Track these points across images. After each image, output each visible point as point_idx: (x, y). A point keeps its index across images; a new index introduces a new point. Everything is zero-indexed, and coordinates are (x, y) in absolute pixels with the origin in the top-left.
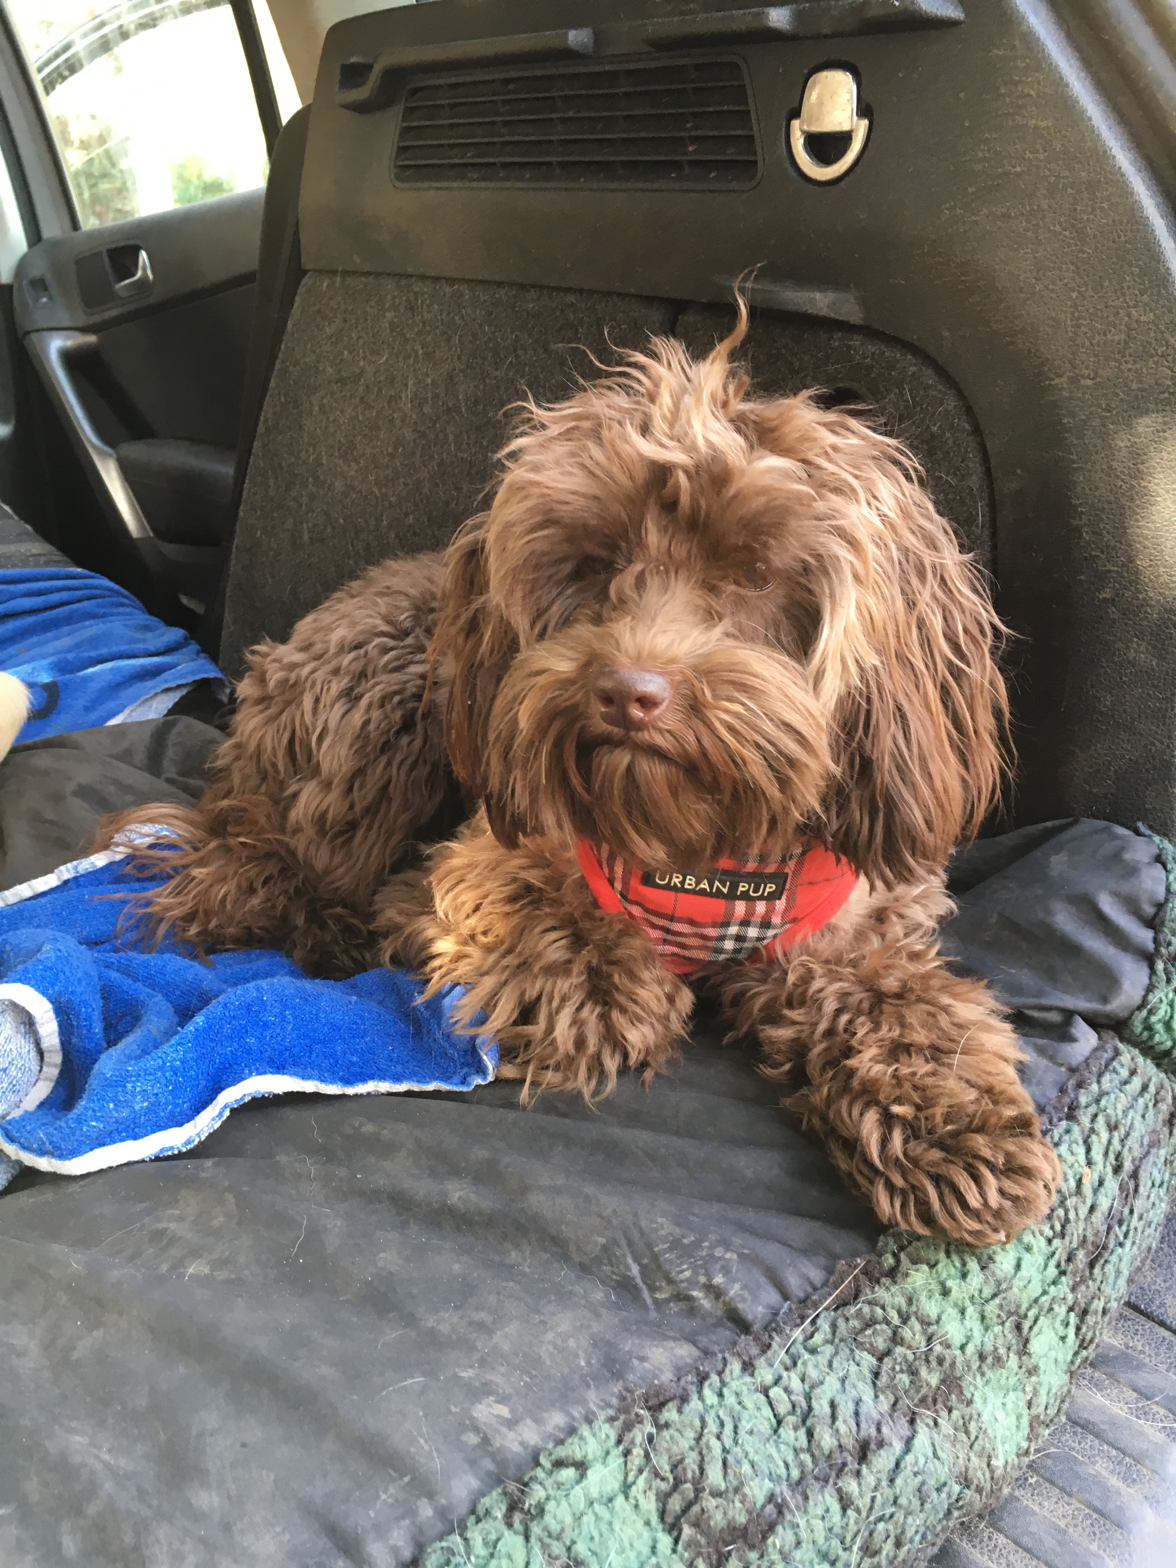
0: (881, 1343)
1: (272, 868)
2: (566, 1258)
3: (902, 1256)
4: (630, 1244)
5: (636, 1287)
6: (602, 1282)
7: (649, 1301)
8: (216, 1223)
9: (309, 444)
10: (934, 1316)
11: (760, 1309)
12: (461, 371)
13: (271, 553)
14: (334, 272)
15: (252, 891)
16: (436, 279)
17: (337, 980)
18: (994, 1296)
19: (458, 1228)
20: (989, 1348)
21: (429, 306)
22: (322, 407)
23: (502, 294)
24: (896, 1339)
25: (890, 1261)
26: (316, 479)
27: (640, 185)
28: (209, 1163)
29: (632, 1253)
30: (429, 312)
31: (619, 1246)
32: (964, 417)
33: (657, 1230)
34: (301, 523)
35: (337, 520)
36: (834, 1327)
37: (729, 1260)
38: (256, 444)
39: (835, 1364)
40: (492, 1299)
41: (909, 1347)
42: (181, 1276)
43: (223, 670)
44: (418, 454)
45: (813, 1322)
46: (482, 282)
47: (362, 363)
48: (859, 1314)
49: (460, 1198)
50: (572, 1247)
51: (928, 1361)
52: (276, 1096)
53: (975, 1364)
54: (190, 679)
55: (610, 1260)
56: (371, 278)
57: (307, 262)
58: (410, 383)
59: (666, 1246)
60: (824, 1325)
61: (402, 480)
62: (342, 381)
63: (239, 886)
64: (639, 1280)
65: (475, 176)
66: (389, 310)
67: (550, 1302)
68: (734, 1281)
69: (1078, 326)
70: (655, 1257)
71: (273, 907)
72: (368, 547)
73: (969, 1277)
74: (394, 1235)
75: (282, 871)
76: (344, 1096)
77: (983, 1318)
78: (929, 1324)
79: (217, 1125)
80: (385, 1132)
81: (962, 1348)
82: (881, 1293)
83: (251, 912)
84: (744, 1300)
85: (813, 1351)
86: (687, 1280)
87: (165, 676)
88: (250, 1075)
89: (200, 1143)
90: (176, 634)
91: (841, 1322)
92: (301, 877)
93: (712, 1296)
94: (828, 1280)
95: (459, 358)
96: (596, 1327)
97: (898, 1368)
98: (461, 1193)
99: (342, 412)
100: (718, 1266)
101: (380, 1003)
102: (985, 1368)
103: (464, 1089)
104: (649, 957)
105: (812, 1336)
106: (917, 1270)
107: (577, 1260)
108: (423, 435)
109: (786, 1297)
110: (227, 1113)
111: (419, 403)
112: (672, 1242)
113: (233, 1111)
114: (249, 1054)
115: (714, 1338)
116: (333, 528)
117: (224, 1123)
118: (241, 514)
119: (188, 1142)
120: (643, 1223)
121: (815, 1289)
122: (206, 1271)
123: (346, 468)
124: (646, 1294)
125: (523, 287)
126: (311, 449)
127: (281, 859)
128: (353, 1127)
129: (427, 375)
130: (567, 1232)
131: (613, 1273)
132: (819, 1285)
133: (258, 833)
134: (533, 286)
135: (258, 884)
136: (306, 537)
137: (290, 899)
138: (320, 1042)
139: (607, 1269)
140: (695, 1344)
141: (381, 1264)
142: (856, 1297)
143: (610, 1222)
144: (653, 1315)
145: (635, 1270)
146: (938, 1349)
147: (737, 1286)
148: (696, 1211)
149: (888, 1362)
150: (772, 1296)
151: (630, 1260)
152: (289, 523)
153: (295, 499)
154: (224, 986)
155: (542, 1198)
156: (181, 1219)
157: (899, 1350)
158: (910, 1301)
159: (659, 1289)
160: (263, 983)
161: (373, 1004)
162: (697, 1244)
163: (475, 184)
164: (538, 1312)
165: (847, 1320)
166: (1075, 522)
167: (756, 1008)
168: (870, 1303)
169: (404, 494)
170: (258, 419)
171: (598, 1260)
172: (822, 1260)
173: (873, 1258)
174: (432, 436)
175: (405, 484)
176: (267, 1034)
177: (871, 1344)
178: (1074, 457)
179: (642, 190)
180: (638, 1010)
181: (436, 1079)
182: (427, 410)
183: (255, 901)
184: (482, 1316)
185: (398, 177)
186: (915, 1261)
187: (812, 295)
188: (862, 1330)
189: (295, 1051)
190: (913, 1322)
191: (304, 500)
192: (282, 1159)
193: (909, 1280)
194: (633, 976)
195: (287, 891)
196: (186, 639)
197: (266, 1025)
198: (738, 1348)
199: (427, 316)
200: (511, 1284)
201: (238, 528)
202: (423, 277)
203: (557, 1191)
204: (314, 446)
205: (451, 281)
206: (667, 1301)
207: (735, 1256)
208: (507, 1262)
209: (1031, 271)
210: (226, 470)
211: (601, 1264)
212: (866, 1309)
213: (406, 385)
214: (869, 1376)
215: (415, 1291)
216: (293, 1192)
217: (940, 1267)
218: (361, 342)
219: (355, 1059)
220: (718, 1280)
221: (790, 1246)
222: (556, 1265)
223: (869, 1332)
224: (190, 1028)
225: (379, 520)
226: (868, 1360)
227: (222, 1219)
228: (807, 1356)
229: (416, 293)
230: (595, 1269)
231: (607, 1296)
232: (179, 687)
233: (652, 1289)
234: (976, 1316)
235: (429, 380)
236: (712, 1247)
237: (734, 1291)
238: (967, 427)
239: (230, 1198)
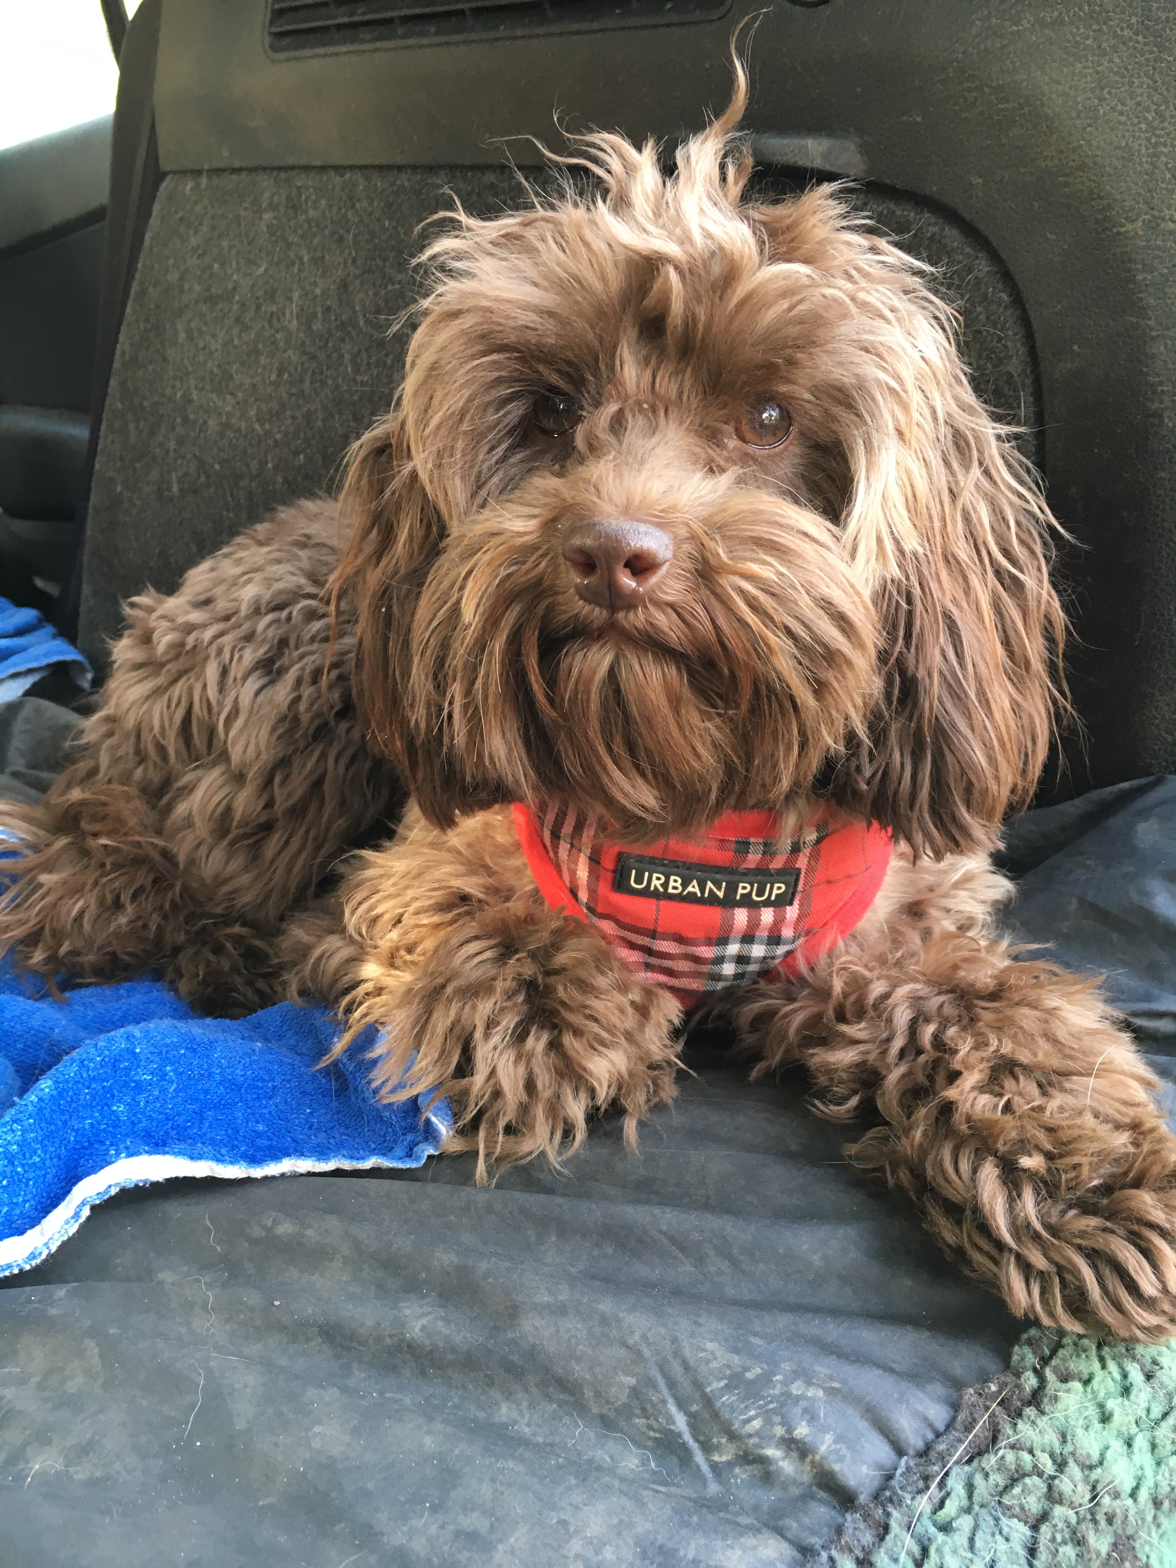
0: (1034, 1505)
1: (142, 878)
2: (581, 1408)
3: (1048, 1373)
4: (672, 1384)
5: (684, 1446)
6: (635, 1442)
7: (705, 1468)
8: (71, 1387)
9: (175, 378)
10: (1095, 1457)
11: (864, 1469)
12: (356, 277)
13: (134, 511)
14: (198, 172)
15: (118, 906)
16: (323, 169)
17: (233, 1017)
18: (1165, 1415)
19: (423, 1373)
20: (1164, 1489)
21: (315, 202)
22: (189, 331)
23: (405, 180)
24: (1053, 1496)
25: (1030, 1381)
26: (185, 419)
27: (575, 27)
28: (60, 1292)
29: (676, 1397)
30: (316, 208)
31: (655, 1387)
32: (1000, 286)
33: (708, 1362)
34: (169, 472)
35: (212, 465)
36: (970, 1488)
37: (814, 1399)
38: (113, 382)
39: (979, 1544)
40: (486, 1491)
41: (1071, 1506)
42: (19, 1478)
43: (82, 651)
44: (308, 378)
45: (942, 1485)
46: (381, 168)
47: (235, 277)
48: (1001, 1466)
49: (423, 1328)
50: (589, 1393)
51: (1095, 1521)
52: (155, 1185)
53: (1149, 1513)
54: (45, 662)
55: (644, 1410)
56: (244, 175)
57: (165, 164)
58: (296, 296)
59: (722, 1384)
60: (956, 1484)
61: (289, 413)
62: (212, 300)
63: (101, 902)
64: (687, 1437)
65: (368, 37)
66: (266, 210)
67: (569, 1488)
68: (824, 1430)
69: (1156, 155)
70: (708, 1402)
71: (145, 926)
72: (250, 495)
73: (1134, 1392)
74: (332, 1394)
75: (155, 881)
76: (248, 1181)
77: (1154, 1446)
78: (1091, 1468)
79: (73, 1229)
80: (310, 1232)
81: (1133, 1494)
82: (1026, 1431)
83: (117, 934)
84: (841, 1459)
85: (946, 1528)
86: (758, 1433)
87: (14, 659)
88: (118, 1155)
89: (51, 1256)
90: (27, 615)
91: (978, 1480)
92: (178, 888)
93: (795, 1454)
94: (954, 1419)
95: (354, 260)
96: (643, 1526)
97: (1059, 1538)
98: (424, 1321)
99: (214, 336)
100: (798, 1410)
101: (293, 1049)
102: (1163, 1519)
103: (414, 1165)
104: (602, 961)
105: (942, 1504)
106: (1068, 1391)
107: (595, 1410)
108: (313, 357)
109: (900, 1452)
110: (86, 1212)
111: (306, 319)
112: (731, 1377)
113: (93, 1208)
114: (116, 1127)
115: (806, 1520)
116: (208, 476)
117: (83, 1226)
118: (97, 466)
119: (32, 1256)
120: (687, 1352)
121: (938, 1435)
122: (59, 1466)
123: (220, 403)
124: (699, 1458)
125: (432, 169)
126: (178, 384)
127: (153, 868)
128: (265, 1228)
129: (315, 284)
130: (579, 1371)
131: (650, 1428)
132: (941, 1428)
133: (126, 834)
134: (441, 167)
135: (125, 898)
136: (175, 488)
137: (165, 917)
138: (216, 1107)
139: (640, 1421)
140: (780, 1532)
141: (316, 1444)
142: (994, 1440)
143: (639, 1353)
144: (714, 1488)
145: (681, 1422)
146: (1106, 1500)
147: (829, 1438)
148: (758, 1329)
149: (1045, 1529)
150: (882, 1451)
151: (672, 1408)
152: (154, 475)
153: (161, 445)
154: (82, 1034)
155: (539, 1322)
156: (22, 1381)
157: (1059, 1511)
158: (1064, 1439)
159: (718, 1448)
160: (136, 1031)
161: (284, 1051)
162: (766, 1379)
163: (368, 46)
164: (554, 1507)
165: (987, 1475)
166: (1155, 406)
167: (793, 1029)
168: (1013, 1447)
169: (292, 430)
170: (114, 353)
171: (626, 1411)
172: (939, 1389)
173: (1010, 1379)
174: (322, 357)
175: (293, 418)
176: (142, 1099)
177: (1022, 1508)
178: (1152, 323)
179: (577, 33)
180: (595, 1028)
181: (373, 1152)
182: (317, 326)
183: (123, 920)
184: (475, 1521)
185: (274, 48)
186: (1065, 1378)
187: (803, 142)
188: (1007, 1488)
189: (180, 1120)
190: (1073, 1469)
191: (172, 445)
192: (167, 1277)
193: (1060, 1406)
194: (585, 986)
195: (161, 907)
196: (40, 621)
197: (139, 1087)
198: (845, 1539)
199: (312, 213)
200: (511, 1464)
201: (93, 485)
202: (306, 169)
203: (561, 1310)
204: (181, 380)
205: (339, 169)
206: (730, 1465)
207: (820, 1393)
208: (497, 1419)
209: (1092, 90)
210: (80, 432)
211: (630, 1417)
212: (1010, 1457)
213: (290, 299)
214: (1023, 1553)
215: (370, 1486)
216: (183, 1330)
217: (1095, 1383)
218: (234, 252)
219: (261, 1127)
220: (802, 1431)
221: (891, 1371)
222: (567, 1420)
223: (1017, 1490)
224: (32, 1097)
225: (263, 463)
226: (1020, 1531)
227: (80, 1379)
228: (941, 1537)
229: (299, 188)
230: (623, 1424)
231: (644, 1463)
232: (30, 671)
233: (707, 1448)
234: (1146, 1446)
235: (318, 291)
236: (786, 1383)
237: (825, 1445)
238: (1004, 296)
239: (92, 1347)
